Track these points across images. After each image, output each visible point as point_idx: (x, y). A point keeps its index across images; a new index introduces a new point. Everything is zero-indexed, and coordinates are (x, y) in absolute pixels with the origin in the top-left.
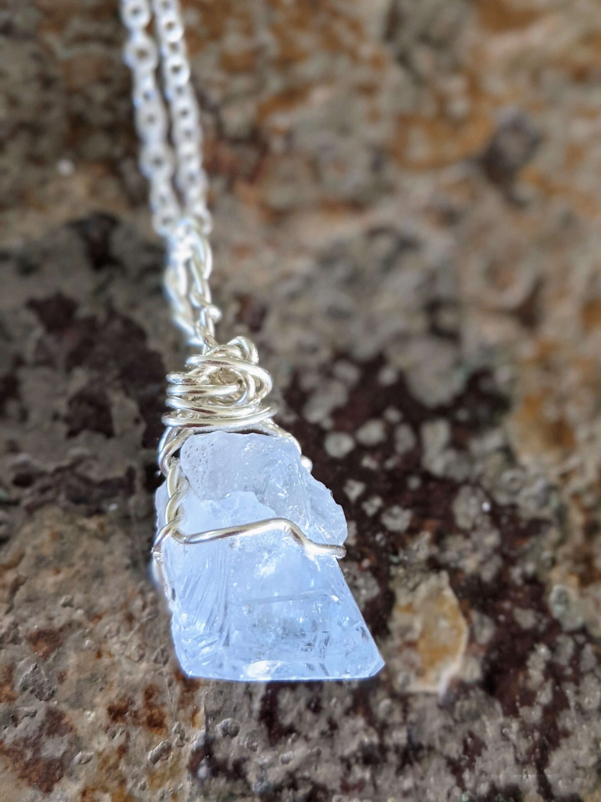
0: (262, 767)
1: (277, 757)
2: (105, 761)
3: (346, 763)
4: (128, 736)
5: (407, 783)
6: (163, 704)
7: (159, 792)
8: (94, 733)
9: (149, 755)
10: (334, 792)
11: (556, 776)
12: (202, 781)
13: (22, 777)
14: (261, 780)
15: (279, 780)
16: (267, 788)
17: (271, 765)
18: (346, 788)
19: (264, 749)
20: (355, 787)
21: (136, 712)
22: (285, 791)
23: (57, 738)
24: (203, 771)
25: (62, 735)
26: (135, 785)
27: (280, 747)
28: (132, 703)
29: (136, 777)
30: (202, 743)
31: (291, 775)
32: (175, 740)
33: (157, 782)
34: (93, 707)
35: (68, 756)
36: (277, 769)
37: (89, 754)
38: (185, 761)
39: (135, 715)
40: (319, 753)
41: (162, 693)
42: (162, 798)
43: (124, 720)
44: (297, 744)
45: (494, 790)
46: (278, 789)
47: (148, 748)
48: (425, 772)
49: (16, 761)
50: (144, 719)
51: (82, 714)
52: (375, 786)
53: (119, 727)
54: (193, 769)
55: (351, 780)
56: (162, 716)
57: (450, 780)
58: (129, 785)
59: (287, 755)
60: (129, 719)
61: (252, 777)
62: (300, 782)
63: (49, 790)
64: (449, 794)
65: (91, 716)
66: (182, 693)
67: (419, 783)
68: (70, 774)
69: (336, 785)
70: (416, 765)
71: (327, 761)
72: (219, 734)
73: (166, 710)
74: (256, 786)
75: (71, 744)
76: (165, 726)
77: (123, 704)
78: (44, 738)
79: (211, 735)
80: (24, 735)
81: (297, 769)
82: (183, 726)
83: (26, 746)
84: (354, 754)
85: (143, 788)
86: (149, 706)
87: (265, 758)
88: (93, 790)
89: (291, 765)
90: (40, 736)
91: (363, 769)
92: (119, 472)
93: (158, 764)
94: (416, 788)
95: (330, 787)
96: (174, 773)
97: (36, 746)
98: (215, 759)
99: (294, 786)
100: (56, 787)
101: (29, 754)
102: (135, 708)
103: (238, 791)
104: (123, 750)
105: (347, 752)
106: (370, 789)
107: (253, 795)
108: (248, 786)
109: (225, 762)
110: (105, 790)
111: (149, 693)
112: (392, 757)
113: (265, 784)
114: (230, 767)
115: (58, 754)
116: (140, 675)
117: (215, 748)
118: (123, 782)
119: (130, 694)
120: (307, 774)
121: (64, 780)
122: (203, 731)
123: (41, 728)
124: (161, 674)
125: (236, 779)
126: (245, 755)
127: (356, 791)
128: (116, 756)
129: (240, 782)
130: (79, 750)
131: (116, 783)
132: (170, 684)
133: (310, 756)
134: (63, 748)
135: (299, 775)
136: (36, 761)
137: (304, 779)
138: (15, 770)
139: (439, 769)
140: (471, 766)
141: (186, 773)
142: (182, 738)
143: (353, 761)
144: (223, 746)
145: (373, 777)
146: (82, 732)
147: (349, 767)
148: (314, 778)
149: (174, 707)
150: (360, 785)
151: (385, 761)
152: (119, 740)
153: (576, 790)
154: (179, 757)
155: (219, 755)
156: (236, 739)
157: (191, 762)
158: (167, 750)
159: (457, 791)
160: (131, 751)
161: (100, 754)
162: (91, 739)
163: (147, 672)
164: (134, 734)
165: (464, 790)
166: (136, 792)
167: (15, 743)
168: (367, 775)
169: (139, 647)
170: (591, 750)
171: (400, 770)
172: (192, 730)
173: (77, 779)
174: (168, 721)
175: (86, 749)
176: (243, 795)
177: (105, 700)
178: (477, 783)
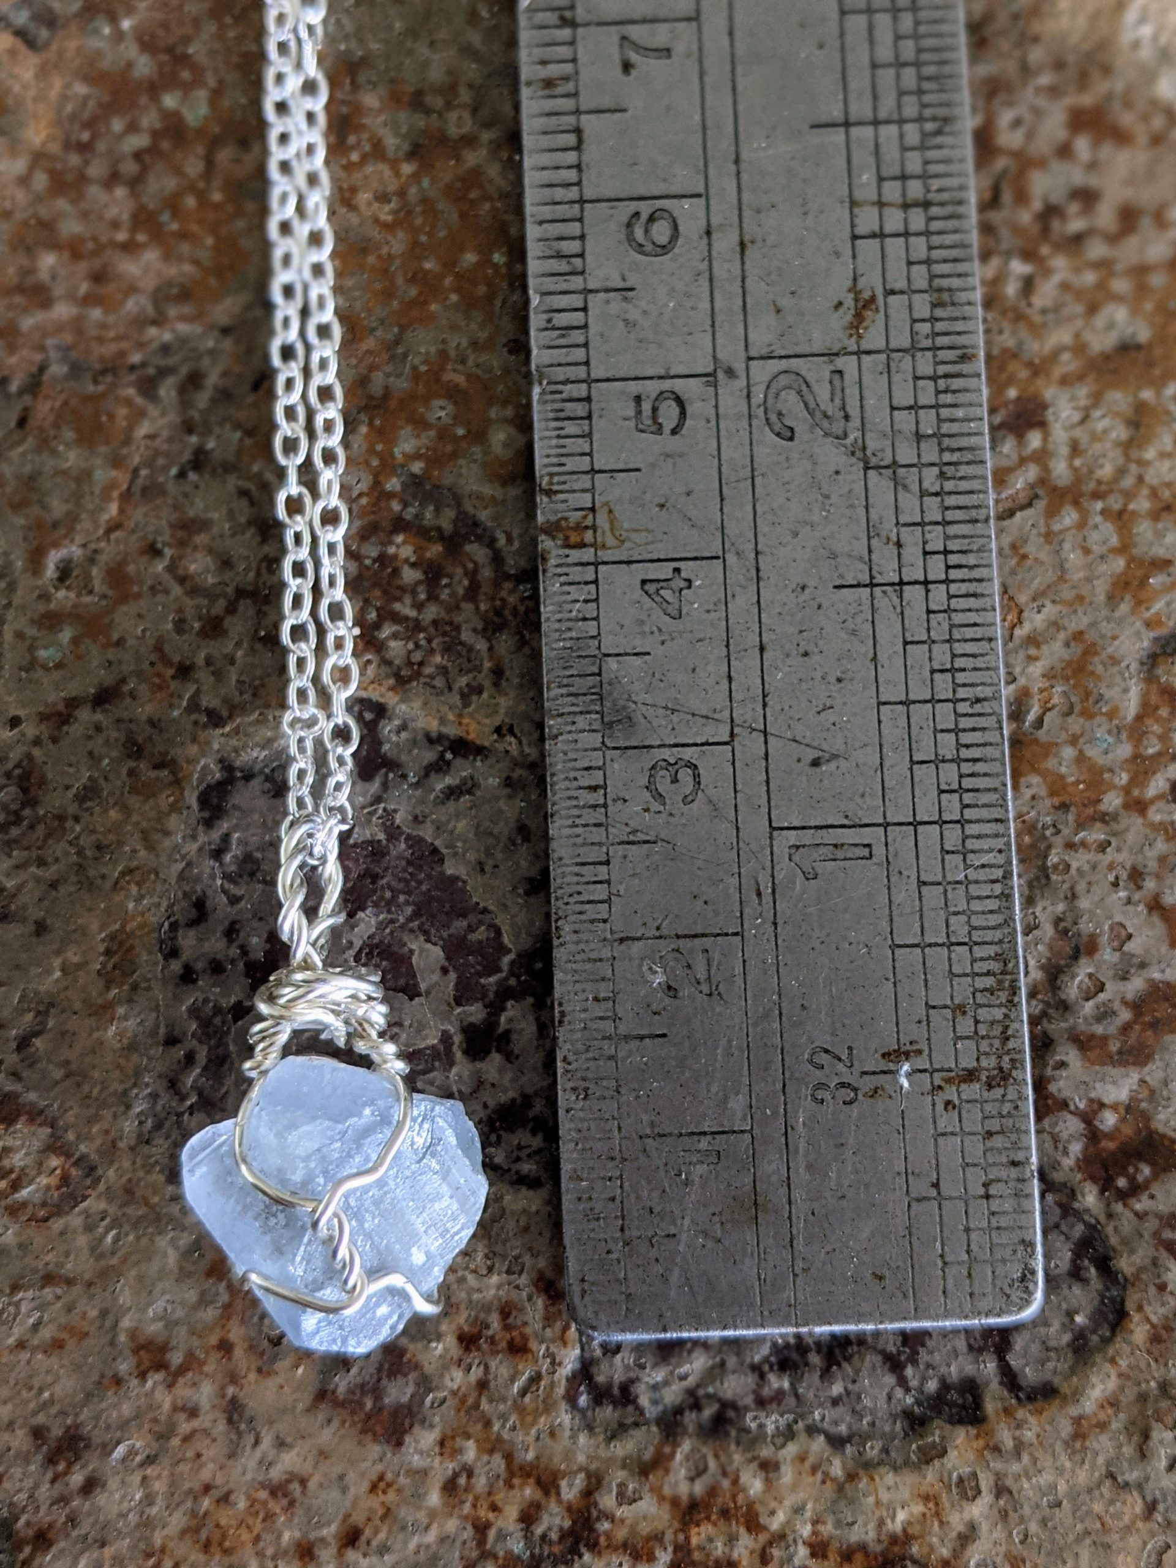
0: (655, 1387)
1: (672, 1373)
2: (463, 1401)
3: (757, 1370)
4: (487, 1367)
5: (837, 1389)
6: (525, 1324)
7: (533, 1432)
8: (445, 1368)
9: (516, 1388)
10: (747, 1409)
11: (1023, 1362)
12: (583, 1412)
13: (364, 1431)
14: (655, 1402)
15: (679, 1400)
16: (664, 1412)
17: (666, 1383)
18: (761, 1403)
19: (655, 1365)
20: (772, 1400)
21: (492, 1337)
22: (687, 1413)
23: (400, 1380)
24: (583, 1400)
25: (405, 1375)
26: (503, 1426)
27: (673, 1361)
28: (487, 1327)
29: (504, 1417)
30: (578, 1366)
31: (691, 1393)
32: (545, 1365)
33: (529, 1419)
34: (439, 1337)
35: (417, 1399)
36: (674, 1387)
37: (442, 1394)
38: (560, 1390)
39: (492, 1341)
40: (723, 1364)
41: (522, 1310)
42: (538, 1439)
43: (479, 1349)
44: (695, 1355)
45: (945, 1386)
46: (678, 1411)
47: (513, 1380)
48: (857, 1372)
49: (353, 1413)
50: (504, 1344)
51: (427, 1347)
52: (797, 1396)
53: (474, 1357)
54: (571, 1399)
55: (766, 1392)
56: (525, 1338)
57: (890, 1379)
58: (496, 1427)
59: (685, 1368)
60: (485, 1346)
61: (644, 1401)
62: (704, 1402)
63: (399, 1443)
64: (889, 1398)
65: (438, 1348)
66: (546, 1308)
67: (850, 1387)
68: (423, 1421)
69: (749, 1400)
70: (845, 1365)
71: (734, 1372)
72: (598, 1352)
73: (528, 1330)
74: (651, 1411)
75: (418, 1384)
76: (531, 1351)
77: (475, 1330)
78: (384, 1382)
79: (587, 1355)
80: (359, 1380)
81: (698, 1386)
82: (552, 1349)
83: (363, 1393)
84: (766, 1360)
85: (514, 1428)
86: (507, 1328)
87: (658, 1375)
88: (453, 1438)
89: (691, 1381)
90: (379, 1380)
91: (780, 1377)
93: (527, 1399)
94: (848, 1393)
95: (740, 1403)
96: (548, 1406)
97: (377, 1393)
98: (596, 1385)
99: (697, 1406)
100: (408, 1439)
101: (369, 1404)
102: (490, 1333)
103: (630, 1420)
104: (482, 1385)
105: (757, 1358)
106: (791, 1401)
107: (647, 1423)
108: (641, 1411)
109: (609, 1386)
110: (468, 1437)
111: (506, 1311)
112: (815, 1359)
113: (660, 1408)
114: (616, 1391)
115: (405, 1399)
116: (492, 1292)
117: (594, 1370)
118: (488, 1424)
119: (482, 1315)
120: (711, 1390)
121: (416, 1429)
122: (578, 1351)
123: (379, 1370)
124: (517, 1287)
125: (625, 1406)
126: (632, 1375)
127: (774, 1405)
128: (474, 1394)
129: (630, 1408)
130: (430, 1390)
131: (479, 1426)
132: (530, 1299)
133: (713, 1368)
134: (410, 1390)
135: (701, 1392)
136: (378, 1410)
137: (709, 1396)
138: (354, 1424)
139: (874, 1368)
140: (913, 1360)
141: (563, 1406)
142: (553, 1363)
143: (766, 1367)
144: (604, 1366)
145: (792, 1385)
146: (428, 1369)
147: (762, 1376)
148: (721, 1394)
149: (538, 1326)
150: (779, 1395)
151: (807, 1364)
152: (476, 1373)
153: (1048, 1377)
154: (552, 1385)
155: (600, 1379)
156: (619, 1357)
157: (568, 1391)
158: (536, 1379)
159: (899, 1393)
160: (492, 1384)
161: (454, 1393)
162: (442, 1376)
163: (499, 1287)
164: (493, 1364)
165: (907, 1390)
166: (506, 1435)
167: (351, 1392)
168: (786, 1385)
169: (486, 1256)
170: (1063, 1325)
171: (826, 1374)
172: (563, 1351)
173: (432, 1426)
174: (533, 1345)
175: (437, 1388)
176: (636, 1425)
177: (453, 1327)
178: (924, 1380)
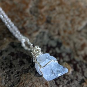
92: (28, 67)
